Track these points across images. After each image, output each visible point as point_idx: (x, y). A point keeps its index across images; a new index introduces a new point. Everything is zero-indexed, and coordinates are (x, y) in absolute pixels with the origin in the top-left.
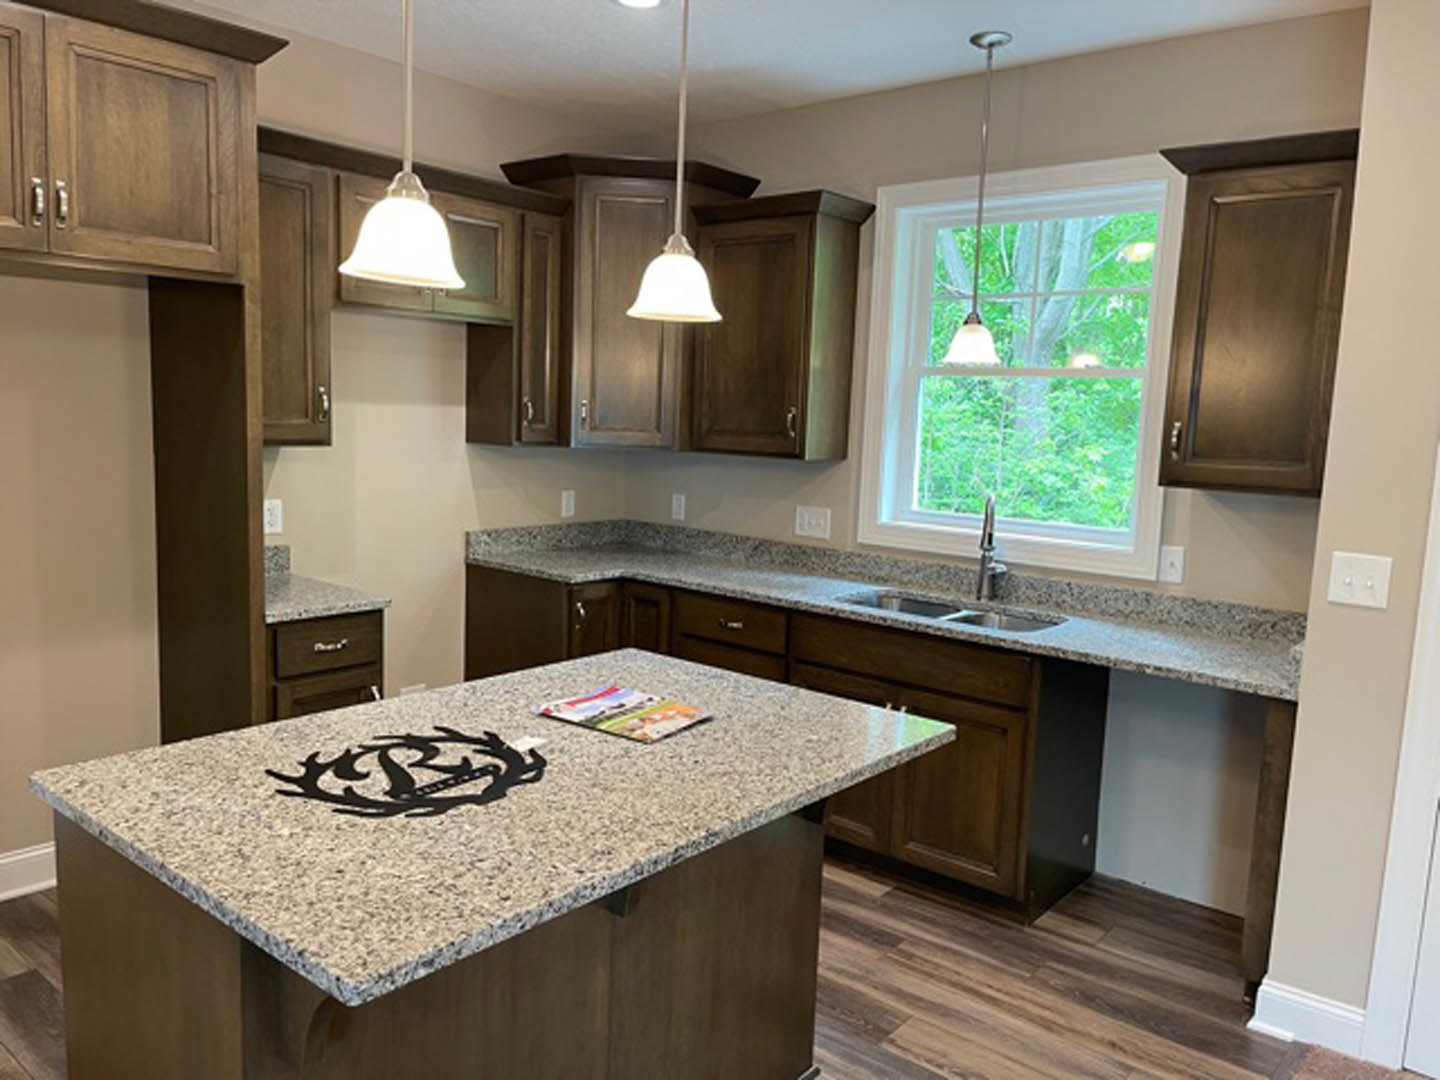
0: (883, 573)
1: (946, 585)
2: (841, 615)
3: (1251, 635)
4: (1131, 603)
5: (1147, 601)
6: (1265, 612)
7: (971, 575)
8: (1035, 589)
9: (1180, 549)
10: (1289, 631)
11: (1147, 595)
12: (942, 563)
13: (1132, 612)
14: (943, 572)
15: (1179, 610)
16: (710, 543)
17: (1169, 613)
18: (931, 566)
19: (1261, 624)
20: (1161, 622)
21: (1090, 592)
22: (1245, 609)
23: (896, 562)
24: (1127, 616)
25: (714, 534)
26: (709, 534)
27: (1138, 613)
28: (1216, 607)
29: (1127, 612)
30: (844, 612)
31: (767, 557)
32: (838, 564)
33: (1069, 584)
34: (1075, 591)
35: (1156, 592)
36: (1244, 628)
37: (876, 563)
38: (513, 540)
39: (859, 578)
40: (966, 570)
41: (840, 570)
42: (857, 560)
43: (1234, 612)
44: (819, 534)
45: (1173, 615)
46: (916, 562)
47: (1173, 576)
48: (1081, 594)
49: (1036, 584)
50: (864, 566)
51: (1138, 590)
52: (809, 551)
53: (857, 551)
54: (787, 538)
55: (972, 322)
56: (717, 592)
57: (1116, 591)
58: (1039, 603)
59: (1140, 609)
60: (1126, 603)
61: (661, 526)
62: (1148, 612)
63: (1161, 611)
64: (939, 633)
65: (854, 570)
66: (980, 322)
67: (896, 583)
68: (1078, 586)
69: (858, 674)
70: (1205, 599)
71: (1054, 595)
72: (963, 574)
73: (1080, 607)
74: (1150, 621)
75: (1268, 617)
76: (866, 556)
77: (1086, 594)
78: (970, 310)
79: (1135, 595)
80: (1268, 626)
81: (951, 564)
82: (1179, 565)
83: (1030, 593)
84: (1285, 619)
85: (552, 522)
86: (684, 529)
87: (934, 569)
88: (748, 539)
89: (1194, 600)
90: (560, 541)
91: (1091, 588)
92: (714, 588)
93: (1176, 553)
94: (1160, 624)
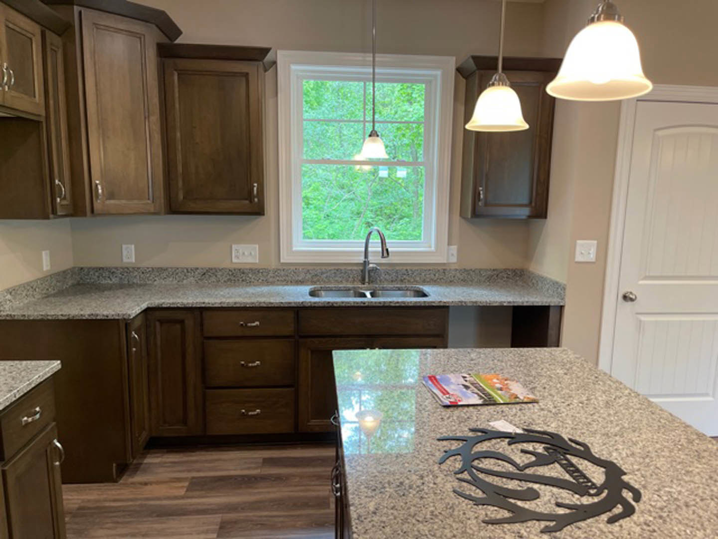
0: (300, 278)
1: (340, 279)
2: (335, 305)
3: (488, 281)
4: (437, 275)
5: (444, 273)
6: (494, 270)
7: (355, 272)
8: (389, 275)
9: (455, 247)
10: (504, 277)
11: (444, 270)
12: (337, 268)
13: (438, 279)
14: (338, 273)
15: (458, 275)
16: (164, 275)
17: (454, 277)
18: (330, 270)
19: (493, 276)
20: (451, 281)
21: (417, 272)
22: (486, 270)
23: (308, 271)
24: (435, 281)
25: (166, 269)
26: (161, 270)
27: (440, 279)
28: (474, 271)
29: (435, 279)
30: (336, 303)
31: (213, 279)
32: (269, 276)
33: (407, 270)
34: (410, 272)
35: (448, 268)
36: (486, 279)
37: (295, 273)
38: (24, 294)
39: (285, 283)
40: (351, 270)
41: (271, 280)
42: (282, 273)
43: (482, 273)
44: (250, 260)
45: (456, 278)
46: (321, 269)
47: (454, 260)
48: (413, 274)
49: (390, 272)
50: (287, 276)
51: (440, 268)
52: (245, 271)
53: (280, 268)
54: (226, 265)
55: (374, 136)
56: (238, 305)
57: (430, 270)
58: (392, 281)
59: (441, 277)
60: (435, 275)
61: (116, 268)
62: (445, 278)
63: (451, 276)
64: (397, 305)
65: (281, 279)
66: (378, 136)
67: (309, 283)
68: (411, 270)
69: (348, 336)
70: (469, 269)
71: (399, 276)
72: (350, 272)
73: (412, 280)
74: (446, 282)
75: (495, 272)
76: (287, 270)
77: (415, 274)
78: (371, 130)
79: (439, 271)
80: (495, 276)
81: (343, 268)
82: (455, 254)
83: (387, 277)
84: (501, 272)
85: (40, 276)
86: (139, 268)
87: (333, 272)
88: (197, 269)
89: (465, 269)
90: (48, 289)
91: (418, 270)
92: (235, 303)
93: (454, 249)
94: (451, 283)
